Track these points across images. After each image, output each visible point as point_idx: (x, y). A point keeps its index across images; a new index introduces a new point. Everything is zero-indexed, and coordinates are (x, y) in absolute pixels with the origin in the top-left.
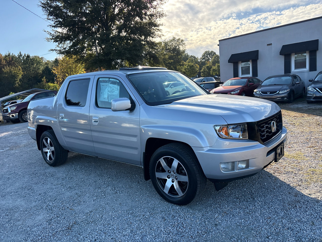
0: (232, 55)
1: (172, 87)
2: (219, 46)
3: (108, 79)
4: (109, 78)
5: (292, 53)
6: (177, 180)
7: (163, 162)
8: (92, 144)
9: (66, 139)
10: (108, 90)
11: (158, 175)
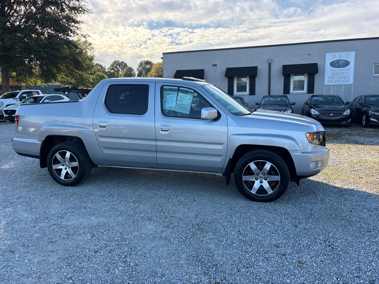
0: (177, 71)
2: (162, 60)
5: (235, 77)
6: (267, 181)
7: (253, 166)
8: (154, 155)
9: (106, 151)
10: (178, 99)
11: (245, 178)
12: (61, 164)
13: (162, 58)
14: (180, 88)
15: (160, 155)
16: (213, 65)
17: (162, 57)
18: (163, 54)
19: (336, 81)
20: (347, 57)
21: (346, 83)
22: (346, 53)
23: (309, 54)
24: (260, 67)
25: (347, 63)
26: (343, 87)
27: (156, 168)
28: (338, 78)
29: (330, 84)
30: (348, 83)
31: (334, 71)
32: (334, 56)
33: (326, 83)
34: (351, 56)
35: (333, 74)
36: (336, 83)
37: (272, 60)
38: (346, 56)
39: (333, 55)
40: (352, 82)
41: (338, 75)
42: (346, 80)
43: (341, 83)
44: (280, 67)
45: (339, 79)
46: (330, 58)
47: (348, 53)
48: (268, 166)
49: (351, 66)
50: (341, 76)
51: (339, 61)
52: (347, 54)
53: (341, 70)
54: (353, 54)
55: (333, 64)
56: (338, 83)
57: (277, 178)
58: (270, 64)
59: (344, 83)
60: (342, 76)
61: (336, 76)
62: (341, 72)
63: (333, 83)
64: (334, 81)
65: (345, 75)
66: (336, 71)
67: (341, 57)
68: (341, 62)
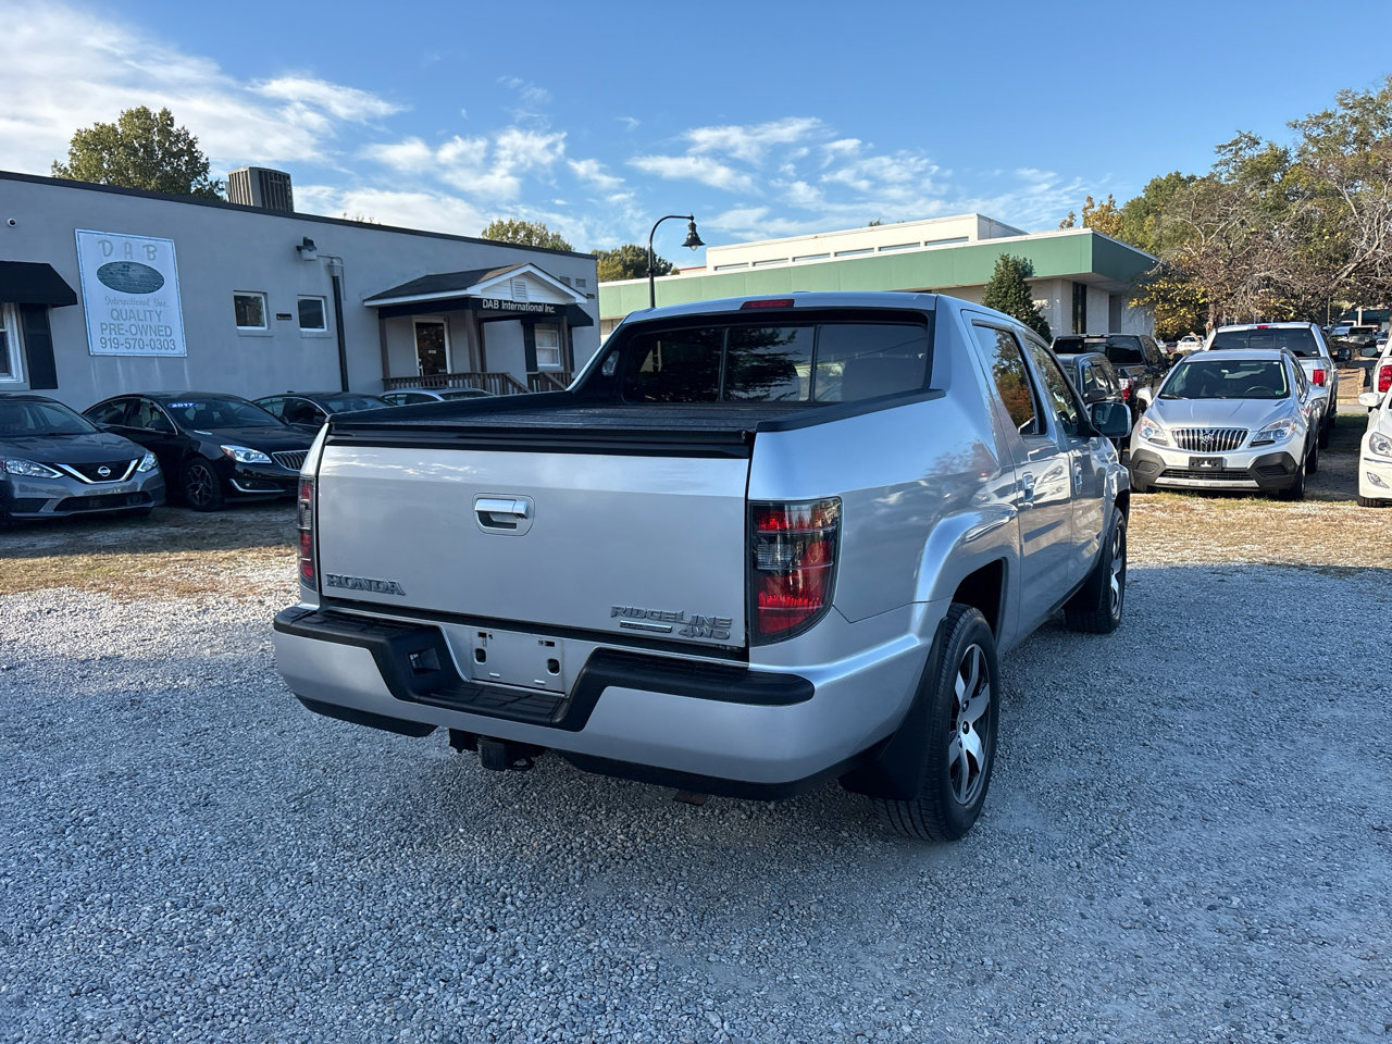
19: (132, 342)
20: (152, 256)
21: (163, 351)
22: (147, 242)
23: (13, 223)
26: (157, 364)
28: (134, 331)
29: (109, 351)
30: (170, 351)
31: (115, 301)
32: (107, 245)
33: (96, 348)
34: (161, 256)
35: (115, 314)
36: (131, 350)
38: (149, 252)
39: (103, 242)
40: (180, 349)
41: (133, 321)
42: (162, 339)
43: (148, 351)
45: (138, 337)
46: (93, 249)
47: (153, 242)
49: (171, 290)
50: (145, 324)
51: (127, 266)
52: (148, 246)
53: (142, 303)
54: (168, 247)
56: (137, 352)
59: (156, 351)
60: (148, 322)
61: (127, 323)
62: (141, 308)
63: (122, 351)
64: (122, 340)
65: (155, 322)
66: (124, 303)
67: (131, 253)
68: (134, 274)
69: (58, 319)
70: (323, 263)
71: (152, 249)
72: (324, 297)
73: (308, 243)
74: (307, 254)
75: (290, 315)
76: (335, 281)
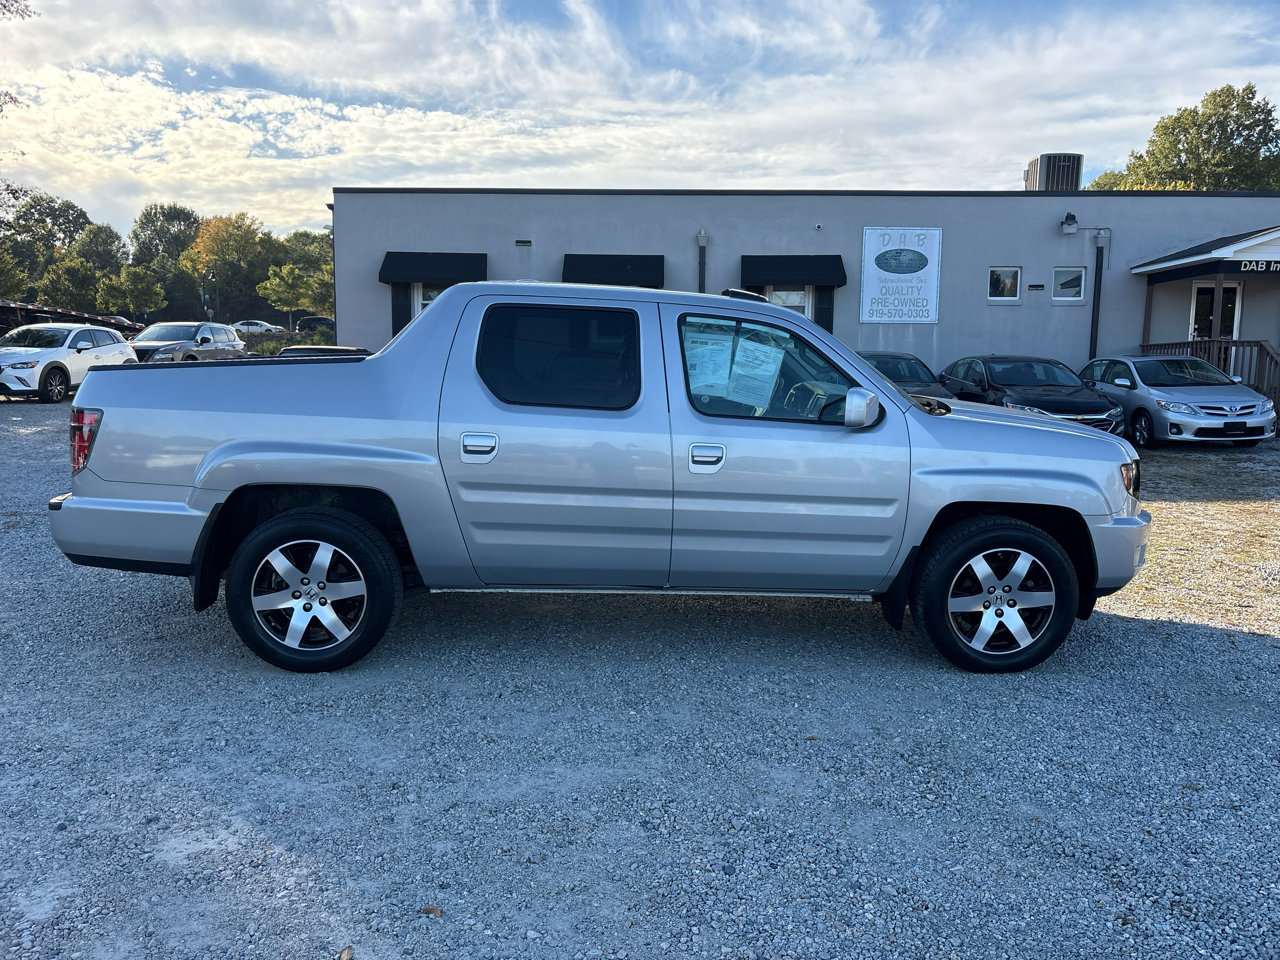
0: (389, 254)
1: (81, 345)
2: (331, 212)
3: (734, 323)
4: (739, 321)
6: (1017, 608)
7: (980, 567)
8: (662, 543)
9: (484, 538)
10: (737, 359)
11: (955, 605)
12: (289, 592)
13: (330, 207)
14: (744, 325)
15: (681, 544)
16: (517, 242)
17: (332, 202)
18: (336, 191)
19: (893, 312)
20: (921, 243)
21: (918, 319)
22: (920, 232)
23: (819, 227)
24: (671, 260)
25: (919, 262)
26: (911, 330)
27: (661, 588)
28: (896, 302)
29: (875, 319)
30: (924, 319)
31: (885, 281)
32: (887, 237)
33: (865, 317)
34: (929, 242)
35: (884, 290)
36: (892, 319)
37: (709, 239)
38: (919, 240)
39: (883, 235)
40: (933, 317)
41: (897, 296)
42: (918, 309)
43: (905, 319)
44: (734, 262)
45: (900, 307)
46: (875, 241)
47: (923, 232)
48: (1023, 564)
49: (932, 270)
50: (906, 297)
51: (899, 252)
52: (919, 235)
53: (907, 281)
54: (936, 234)
55: (883, 261)
56: (897, 319)
57: (1046, 598)
58: (702, 251)
59: (912, 319)
60: (909, 296)
61: (893, 297)
62: (905, 285)
63: (885, 319)
64: (886, 310)
65: (915, 295)
66: (892, 281)
67: (904, 242)
68: (904, 258)
69: (840, 297)
70: (1088, 234)
71: (922, 237)
72: (1085, 267)
73: (1071, 219)
74: (1068, 229)
75: (1043, 286)
76: (1100, 252)
